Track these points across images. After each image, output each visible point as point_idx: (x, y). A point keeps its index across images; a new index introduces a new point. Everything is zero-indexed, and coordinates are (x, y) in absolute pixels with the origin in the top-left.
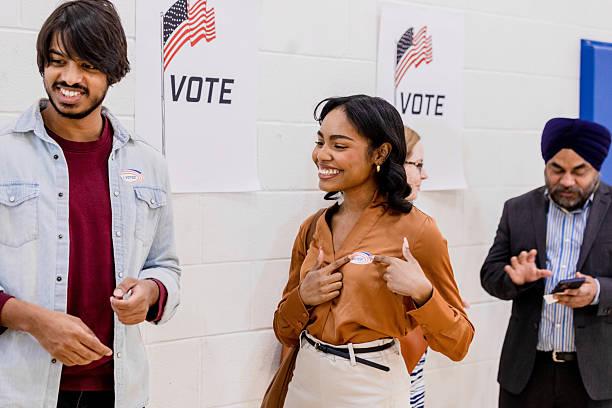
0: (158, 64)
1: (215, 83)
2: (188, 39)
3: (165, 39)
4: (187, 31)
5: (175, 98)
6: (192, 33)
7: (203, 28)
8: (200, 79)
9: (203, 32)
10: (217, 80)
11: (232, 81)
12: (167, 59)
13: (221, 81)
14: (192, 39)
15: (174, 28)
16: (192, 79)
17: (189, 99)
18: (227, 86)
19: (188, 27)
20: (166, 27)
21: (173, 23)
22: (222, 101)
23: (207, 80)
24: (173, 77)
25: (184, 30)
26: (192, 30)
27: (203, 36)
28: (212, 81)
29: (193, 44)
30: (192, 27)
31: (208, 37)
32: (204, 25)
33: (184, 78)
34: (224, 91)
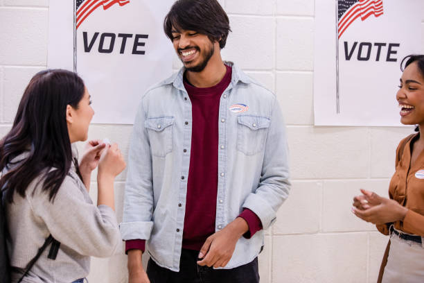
0: (334, 34)
1: (382, 47)
2: (359, 15)
3: (340, 16)
4: (358, 10)
5: (348, 58)
6: (362, 11)
7: (372, 7)
8: (370, 45)
9: (372, 10)
10: (384, 45)
11: (398, 45)
12: (340, 31)
13: (387, 45)
14: (363, 16)
15: (347, 8)
16: (362, 44)
17: (359, 58)
18: (393, 49)
19: (359, 7)
20: (339, 7)
21: (346, 4)
22: (388, 59)
23: (376, 44)
24: (346, 44)
25: (356, 9)
26: (363, 8)
27: (372, 13)
28: (380, 45)
29: (363, 19)
30: (362, 7)
31: (376, 13)
32: (373, 5)
33: (356, 44)
34: (390, 52)
